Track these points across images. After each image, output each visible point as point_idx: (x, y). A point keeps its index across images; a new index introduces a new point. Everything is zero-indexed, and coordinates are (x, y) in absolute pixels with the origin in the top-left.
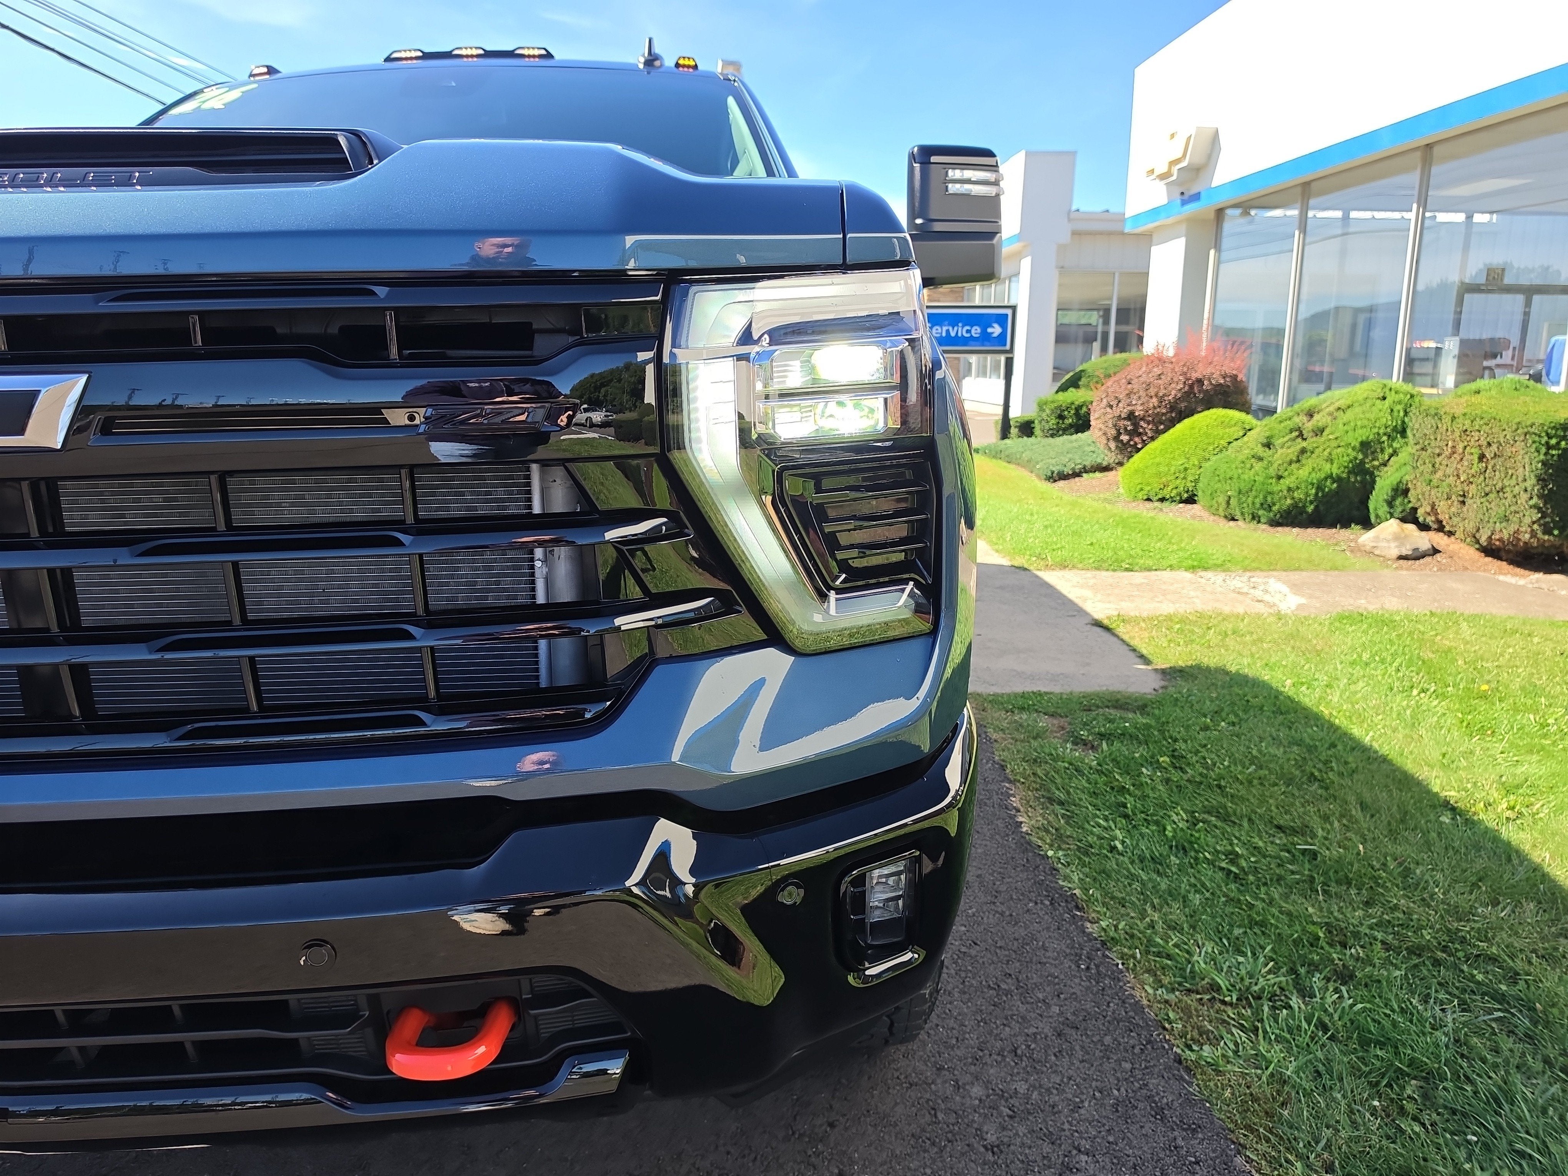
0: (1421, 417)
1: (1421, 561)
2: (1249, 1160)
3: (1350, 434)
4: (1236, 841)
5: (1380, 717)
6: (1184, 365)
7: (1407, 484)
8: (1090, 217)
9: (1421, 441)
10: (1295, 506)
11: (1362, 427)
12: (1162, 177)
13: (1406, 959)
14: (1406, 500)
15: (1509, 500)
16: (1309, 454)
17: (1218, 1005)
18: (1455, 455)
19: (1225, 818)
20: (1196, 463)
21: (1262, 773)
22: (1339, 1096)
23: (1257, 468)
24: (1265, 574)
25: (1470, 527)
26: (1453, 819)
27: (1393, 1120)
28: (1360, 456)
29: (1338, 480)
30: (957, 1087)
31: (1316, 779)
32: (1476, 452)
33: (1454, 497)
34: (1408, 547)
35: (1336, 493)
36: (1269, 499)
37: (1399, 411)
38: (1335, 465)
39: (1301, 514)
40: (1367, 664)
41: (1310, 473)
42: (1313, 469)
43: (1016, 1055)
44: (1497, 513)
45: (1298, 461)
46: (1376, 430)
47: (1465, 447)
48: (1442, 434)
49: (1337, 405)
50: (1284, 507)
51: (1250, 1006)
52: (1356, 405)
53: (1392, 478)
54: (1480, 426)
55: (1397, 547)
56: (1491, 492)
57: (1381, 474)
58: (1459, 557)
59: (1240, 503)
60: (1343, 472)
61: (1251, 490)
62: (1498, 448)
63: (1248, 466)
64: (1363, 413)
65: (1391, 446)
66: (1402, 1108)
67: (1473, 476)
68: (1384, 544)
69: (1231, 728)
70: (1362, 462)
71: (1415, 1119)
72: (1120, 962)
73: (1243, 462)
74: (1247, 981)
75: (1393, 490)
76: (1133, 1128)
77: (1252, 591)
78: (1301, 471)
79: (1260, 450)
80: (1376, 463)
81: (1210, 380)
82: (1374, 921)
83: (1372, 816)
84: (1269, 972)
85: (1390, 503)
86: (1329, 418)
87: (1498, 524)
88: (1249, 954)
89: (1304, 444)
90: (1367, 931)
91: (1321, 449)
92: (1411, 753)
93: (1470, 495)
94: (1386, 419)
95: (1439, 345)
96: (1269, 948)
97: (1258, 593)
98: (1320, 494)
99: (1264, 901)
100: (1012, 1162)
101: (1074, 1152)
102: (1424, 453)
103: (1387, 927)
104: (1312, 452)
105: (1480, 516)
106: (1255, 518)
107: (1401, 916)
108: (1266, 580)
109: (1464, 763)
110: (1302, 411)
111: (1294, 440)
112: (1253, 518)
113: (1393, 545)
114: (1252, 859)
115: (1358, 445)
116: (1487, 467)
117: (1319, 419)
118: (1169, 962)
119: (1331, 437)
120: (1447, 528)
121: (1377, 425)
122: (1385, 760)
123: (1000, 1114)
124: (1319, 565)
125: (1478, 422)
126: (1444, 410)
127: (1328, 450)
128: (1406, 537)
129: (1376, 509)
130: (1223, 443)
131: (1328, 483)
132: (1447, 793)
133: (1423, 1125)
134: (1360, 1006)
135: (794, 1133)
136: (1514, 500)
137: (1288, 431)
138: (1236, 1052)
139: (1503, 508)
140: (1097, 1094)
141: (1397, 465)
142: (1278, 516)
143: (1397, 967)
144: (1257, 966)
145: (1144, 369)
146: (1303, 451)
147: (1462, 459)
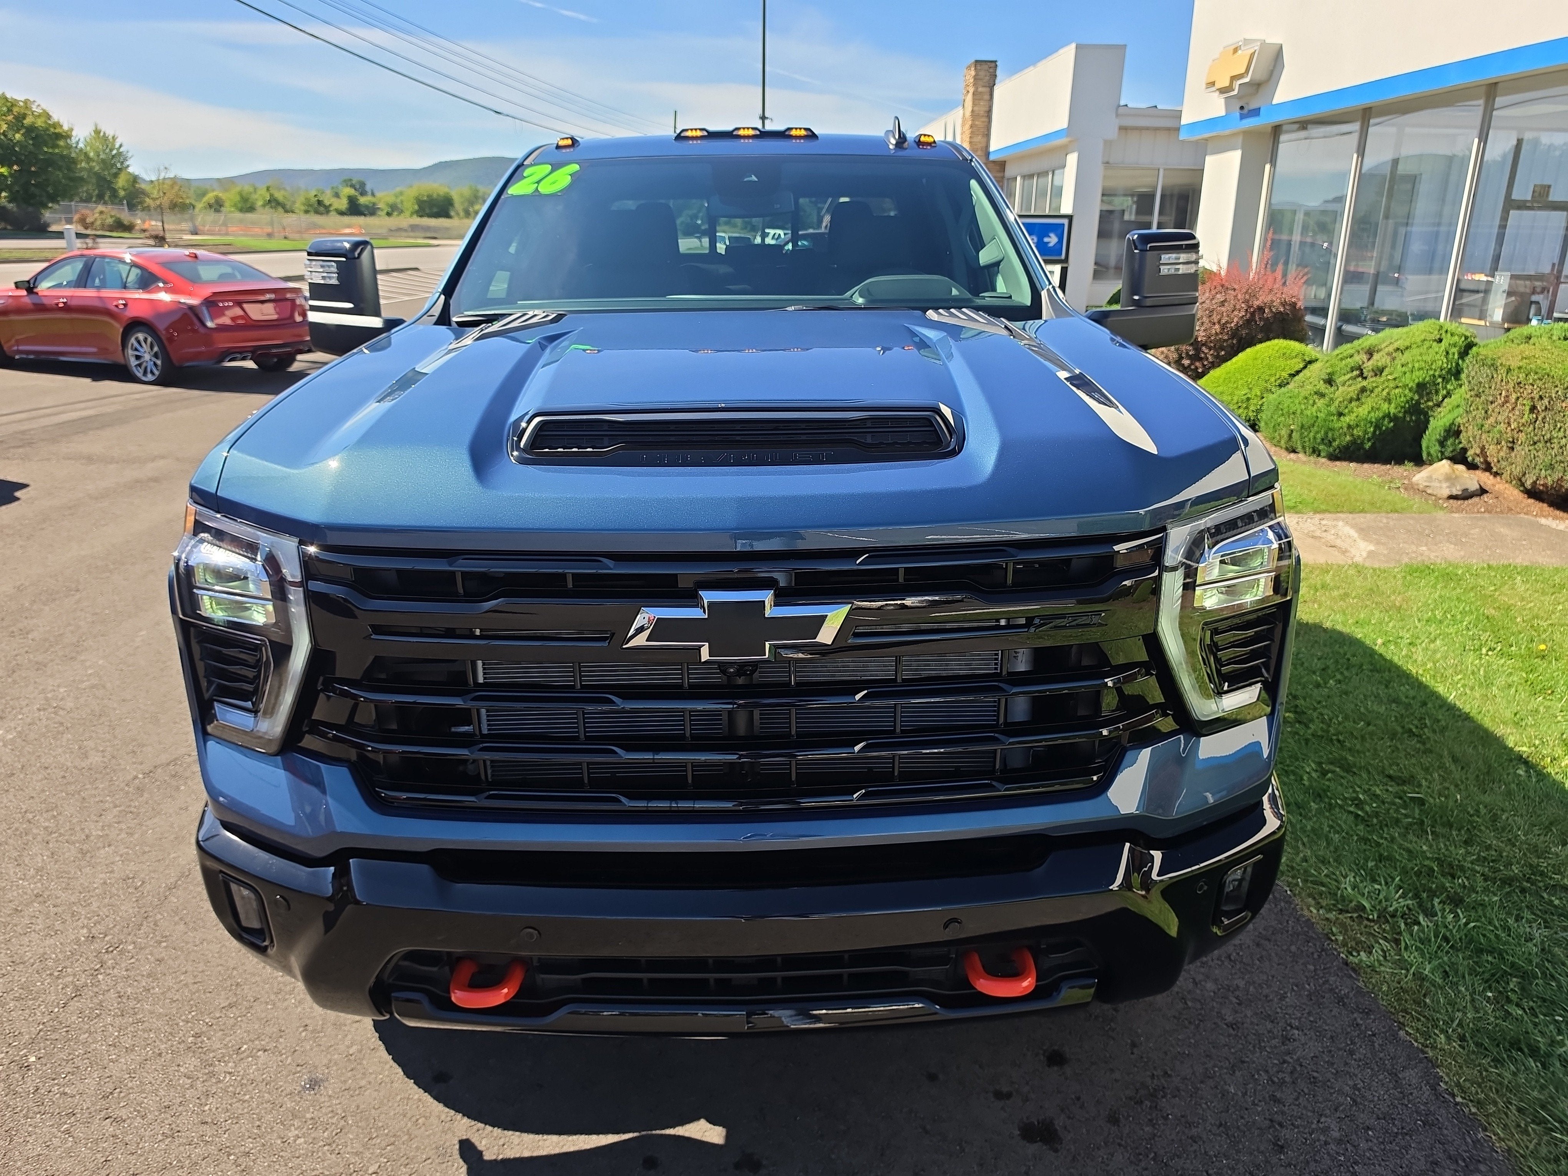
0: (1477, 366)
1: (1470, 501)
2: (1408, 1033)
3: (1408, 375)
4: (1358, 789)
5: (1459, 677)
6: (1246, 292)
7: (1459, 426)
8: (1138, 113)
9: (1476, 388)
10: (1354, 442)
11: (1419, 369)
12: (1222, 91)
13: (1500, 888)
14: (1457, 441)
15: (1555, 450)
16: (1368, 393)
17: (1366, 922)
18: (1508, 405)
19: (1348, 768)
20: (1259, 393)
21: (1371, 728)
22: (1463, 989)
23: (1319, 405)
24: (1334, 516)
25: (1517, 471)
26: (1526, 772)
27: (1502, 1006)
28: (1416, 397)
29: (1394, 419)
30: (1195, 983)
31: (1414, 735)
32: (1529, 404)
33: (1503, 443)
34: (1458, 488)
35: (1392, 431)
36: (1330, 435)
37: (1454, 354)
38: (1393, 405)
39: (1359, 450)
40: (1441, 622)
41: (1369, 412)
42: (1372, 408)
43: (1230, 960)
44: (1544, 461)
45: (1358, 399)
46: (1431, 373)
47: (1518, 398)
48: (1496, 383)
49: (1396, 345)
50: (1344, 443)
51: (1388, 922)
52: (1414, 346)
53: (1445, 420)
54: (1534, 380)
55: (1448, 487)
56: (1539, 441)
57: (1435, 414)
58: (1504, 498)
59: (1302, 437)
60: (1400, 412)
61: (1313, 426)
62: (1549, 402)
63: (1311, 402)
64: (1421, 355)
65: (1446, 388)
66: (1508, 997)
67: (1523, 425)
68: (1437, 484)
69: (1339, 686)
70: (1418, 403)
71: (1518, 1005)
72: (1288, 889)
73: (1306, 398)
74: (1384, 904)
75: (1445, 431)
76: (1326, 1011)
77: (1324, 534)
78: (1360, 409)
79: (1322, 387)
80: (1430, 404)
81: (1270, 308)
82: (1475, 857)
83: (1462, 768)
84: (1400, 897)
85: (1442, 443)
86: (1389, 359)
87: (1543, 471)
88: (1383, 883)
89: (1365, 383)
90: (1470, 865)
91: (1380, 389)
92: (1488, 711)
93: (1519, 442)
94: (1441, 361)
95: (1490, 279)
96: (1398, 879)
97: (1329, 537)
98: (1377, 433)
99: (1386, 839)
100: (1248, 1035)
101: (1289, 1028)
102: (1478, 399)
103: (1484, 862)
104: (1372, 391)
105: (1527, 462)
106: (1316, 452)
107: (1493, 853)
108: (1335, 523)
109: (1530, 720)
110: (1362, 349)
111: (1354, 378)
112: (1314, 451)
113: (1445, 485)
114: (1374, 805)
115: (1414, 386)
116: (1537, 418)
117: (1379, 359)
118: (1324, 889)
119: (1390, 377)
120: (1495, 469)
121: (1433, 367)
122: (1467, 717)
123: (1231, 1002)
124: (1380, 507)
125: (1532, 376)
126: (1500, 361)
127: (1387, 390)
128: (1457, 477)
129: (1428, 447)
130: (1285, 375)
131: (1386, 422)
132: (1520, 749)
133: (1524, 1009)
134: (1472, 924)
135: (1091, 1016)
136: (1561, 451)
137: (1349, 369)
138: (1385, 957)
139: (1550, 458)
140: (1295, 988)
141: (1450, 407)
142: (1337, 451)
143: (1495, 895)
144: (1390, 892)
145: (1207, 295)
146: (1363, 390)
147: (1513, 409)
